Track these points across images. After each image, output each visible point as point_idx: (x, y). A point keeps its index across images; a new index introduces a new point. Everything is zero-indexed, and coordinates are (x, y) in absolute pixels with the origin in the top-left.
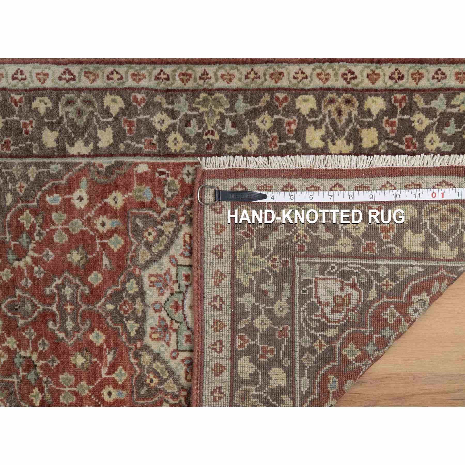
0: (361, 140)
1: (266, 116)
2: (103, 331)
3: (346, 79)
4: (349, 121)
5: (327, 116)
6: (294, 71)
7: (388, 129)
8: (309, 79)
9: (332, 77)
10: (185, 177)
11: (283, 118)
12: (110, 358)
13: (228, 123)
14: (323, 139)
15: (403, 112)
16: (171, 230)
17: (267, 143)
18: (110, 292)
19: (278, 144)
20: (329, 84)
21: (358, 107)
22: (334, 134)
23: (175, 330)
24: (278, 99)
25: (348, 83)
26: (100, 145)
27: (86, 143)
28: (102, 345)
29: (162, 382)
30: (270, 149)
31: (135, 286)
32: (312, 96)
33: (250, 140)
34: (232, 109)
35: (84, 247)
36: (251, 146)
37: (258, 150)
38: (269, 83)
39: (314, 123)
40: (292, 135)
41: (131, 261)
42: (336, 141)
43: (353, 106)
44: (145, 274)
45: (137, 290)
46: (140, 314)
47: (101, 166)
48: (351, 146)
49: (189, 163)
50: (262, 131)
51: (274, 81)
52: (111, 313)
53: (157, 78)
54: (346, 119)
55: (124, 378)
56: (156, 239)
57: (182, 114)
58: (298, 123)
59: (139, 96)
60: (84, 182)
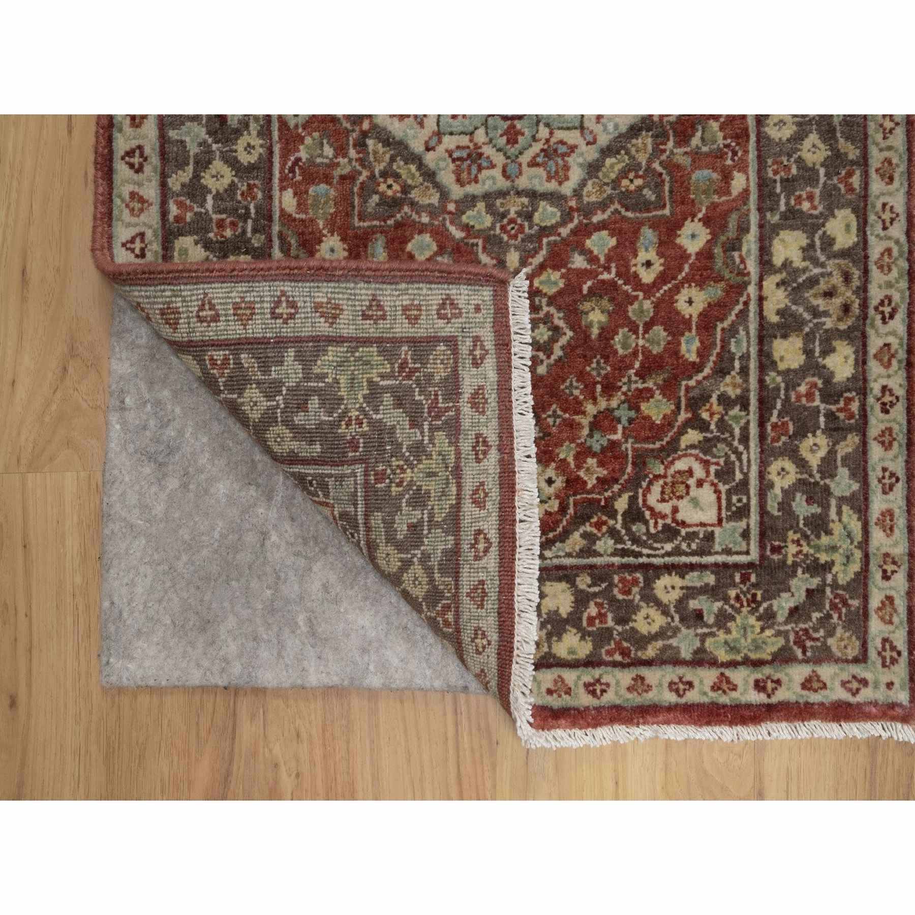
0: (785, 336)
1: (823, 153)
3: (882, 303)
5: (824, 270)
6: (896, 205)
7: (803, 389)
8: (882, 233)
9: (886, 278)
11: (821, 185)
14: (787, 264)
15: (830, 416)
17: (780, 155)
19: (778, 178)
20: (874, 271)
21: (837, 330)
22: (795, 285)
24: (850, 174)
25: (876, 309)
30: (770, 161)
32: (856, 239)
33: (785, 124)
37: (768, 138)
38: (876, 157)
39: (811, 246)
40: (793, 202)
42: (783, 288)
43: (840, 319)
50: (799, 146)
51: (879, 165)
54: (818, 306)
58: (811, 215)
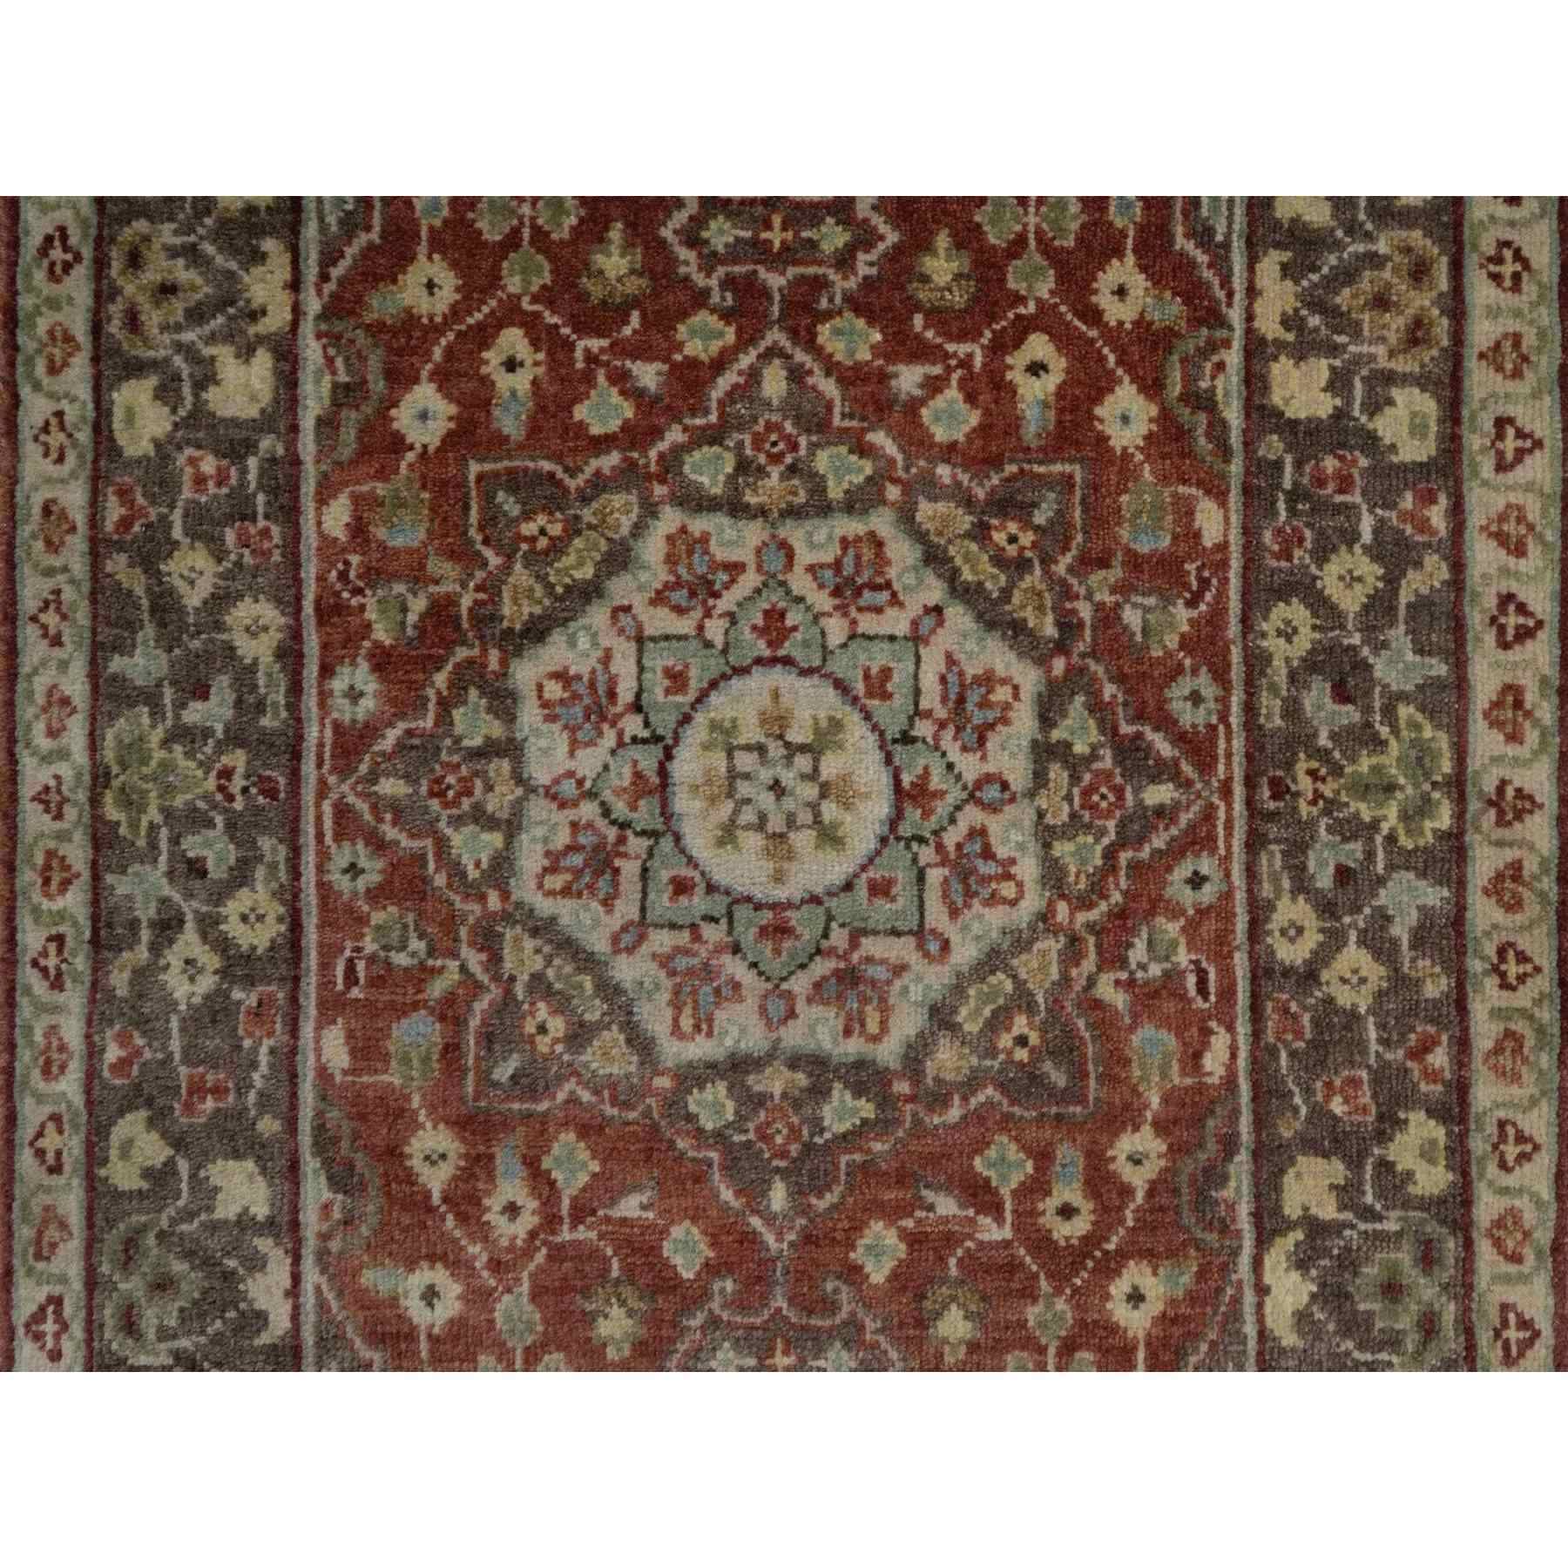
2: (857, 1228)
4: (192, 254)
10: (361, 884)
12: (946, 1206)
13: (194, 713)
16: (529, 944)
18: (727, 1195)
23: (855, 937)
26: (261, 1211)
27: (257, 1264)
28: (904, 1235)
29: (1023, 999)
31: (708, 1094)
34: (151, 698)
35: (586, 1293)
36: (266, 629)
41: (627, 1105)
44: (674, 1051)
45: (721, 1088)
46: (802, 1079)
47: (326, 1208)
48: (269, 245)
49: (320, 869)
52: (797, 1193)
53: (57, 984)
55: (1013, 1152)
56: (561, 1003)
57: (167, 890)
59: (113, 1053)
60: (376, 1279)
